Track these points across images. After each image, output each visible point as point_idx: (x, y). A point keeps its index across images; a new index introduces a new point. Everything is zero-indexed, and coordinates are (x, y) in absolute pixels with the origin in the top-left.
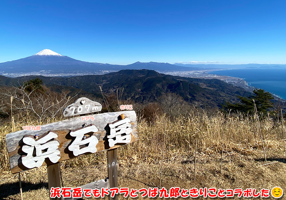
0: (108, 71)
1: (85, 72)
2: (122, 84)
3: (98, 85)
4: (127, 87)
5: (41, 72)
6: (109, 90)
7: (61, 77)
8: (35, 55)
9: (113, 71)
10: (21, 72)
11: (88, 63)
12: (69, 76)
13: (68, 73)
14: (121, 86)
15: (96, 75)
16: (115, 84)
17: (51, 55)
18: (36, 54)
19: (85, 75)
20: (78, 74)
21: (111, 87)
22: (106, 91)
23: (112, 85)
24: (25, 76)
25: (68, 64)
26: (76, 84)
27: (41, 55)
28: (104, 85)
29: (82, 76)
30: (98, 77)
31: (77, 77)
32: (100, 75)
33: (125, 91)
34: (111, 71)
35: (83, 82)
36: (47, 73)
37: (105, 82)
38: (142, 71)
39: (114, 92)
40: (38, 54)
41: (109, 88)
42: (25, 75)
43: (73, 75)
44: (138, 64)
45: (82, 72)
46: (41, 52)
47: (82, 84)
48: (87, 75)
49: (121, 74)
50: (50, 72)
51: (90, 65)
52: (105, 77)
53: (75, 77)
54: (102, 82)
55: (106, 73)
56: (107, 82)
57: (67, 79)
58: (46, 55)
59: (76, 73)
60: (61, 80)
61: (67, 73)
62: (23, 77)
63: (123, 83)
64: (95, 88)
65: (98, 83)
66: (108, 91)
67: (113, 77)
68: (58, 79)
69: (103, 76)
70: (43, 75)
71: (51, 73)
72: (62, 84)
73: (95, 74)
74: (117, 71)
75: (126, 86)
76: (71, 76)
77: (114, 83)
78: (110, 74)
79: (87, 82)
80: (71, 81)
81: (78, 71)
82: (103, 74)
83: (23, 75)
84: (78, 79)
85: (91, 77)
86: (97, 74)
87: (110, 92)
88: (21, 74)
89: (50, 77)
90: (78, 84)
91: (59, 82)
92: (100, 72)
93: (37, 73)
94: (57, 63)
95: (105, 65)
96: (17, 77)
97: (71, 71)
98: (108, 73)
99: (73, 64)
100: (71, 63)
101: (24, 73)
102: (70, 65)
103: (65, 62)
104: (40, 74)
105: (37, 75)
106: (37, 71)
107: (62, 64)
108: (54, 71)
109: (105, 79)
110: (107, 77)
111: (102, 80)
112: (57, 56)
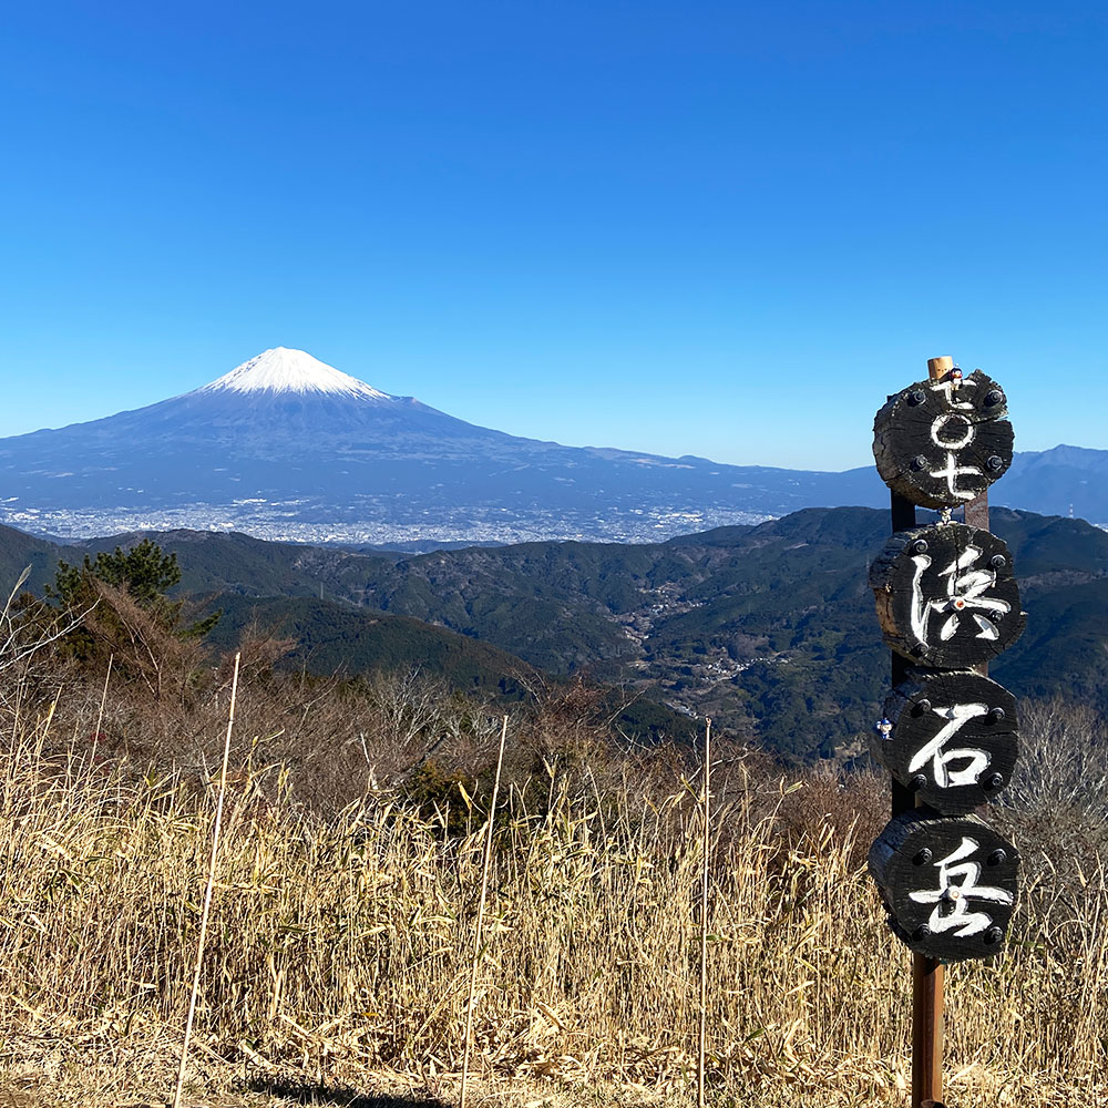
0: (695, 518)
1: (531, 517)
2: (804, 622)
3: (616, 619)
4: (842, 650)
5: (242, 511)
6: (696, 668)
7: (364, 548)
8: (210, 390)
9: (739, 518)
10: (114, 508)
11: (553, 450)
12: (423, 544)
13: (414, 522)
14: (794, 642)
15: (607, 541)
16: (748, 623)
17: (308, 392)
18: (217, 384)
19: (526, 537)
20: (483, 534)
21: (714, 642)
22: (676, 669)
23: (724, 627)
24: (141, 532)
25: (419, 456)
26: (460, 603)
27: (246, 389)
28: (659, 624)
29: (506, 551)
30: (617, 556)
31: (470, 551)
32: (634, 541)
33: (825, 679)
34: (720, 518)
35: (509, 593)
36: (279, 519)
37: (666, 599)
39: (734, 680)
40: (227, 378)
41: (696, 650)
42: (144, 527)
43: (445, 535)
45: (504, 518)
46: (245, 365)
47: (502, 609)
48: (544, 539)
49: (793, 539)
50: (298, 507)
51: (570, 465)
52: (668, 560)
53: (459, 555)
54: (647, 604)
55: (680, 533)
56: (682, 599)
57: (403, 566)
58: (280, 386)
59: (469, 526)
60: (366, 574)
61: (404, 522)
63: (809, 616)
64: (593, 644)
65: (615, 609)
66: (687, 671)
67: (733, 562)
68: (349, 561)
69: (656, 555)
70: (249, 531)
71: (306, 517)
72: (366, 601)
73: (596, 532)
74: (765, 513)
75: (830, 640)
76: (435, 543)
77: (735, 614)
78: (712, 538)
79: (538, 591)
80: (433, 581)
81: (483, 511)
82: (661, 539)
83: (127, 529)
84: (475, 568)
85: (571, 557)
86: (613, 532)
87: (700, 685)
88: (118, 515)
89: (292, 550)
90: (478, 605)
91: (352, 587)
92: (640, 518)
93: (216, 514)
94: (344, 450)
95: (679, 466)
96: (90, 540)
97: (434, 508)
98: (692, 532)
99: (452, 457)
100: (435, 449)
101: (136, 509)
102: (427, 462)
103: (400, 438)
104: (230, 525)
105: (212, 527)
106: (218, 500)
107: (376, 453)
108: (321, 506)
109: (668, 578)
110: (682, 559)
111: (645, 588)
112: (351, 396)
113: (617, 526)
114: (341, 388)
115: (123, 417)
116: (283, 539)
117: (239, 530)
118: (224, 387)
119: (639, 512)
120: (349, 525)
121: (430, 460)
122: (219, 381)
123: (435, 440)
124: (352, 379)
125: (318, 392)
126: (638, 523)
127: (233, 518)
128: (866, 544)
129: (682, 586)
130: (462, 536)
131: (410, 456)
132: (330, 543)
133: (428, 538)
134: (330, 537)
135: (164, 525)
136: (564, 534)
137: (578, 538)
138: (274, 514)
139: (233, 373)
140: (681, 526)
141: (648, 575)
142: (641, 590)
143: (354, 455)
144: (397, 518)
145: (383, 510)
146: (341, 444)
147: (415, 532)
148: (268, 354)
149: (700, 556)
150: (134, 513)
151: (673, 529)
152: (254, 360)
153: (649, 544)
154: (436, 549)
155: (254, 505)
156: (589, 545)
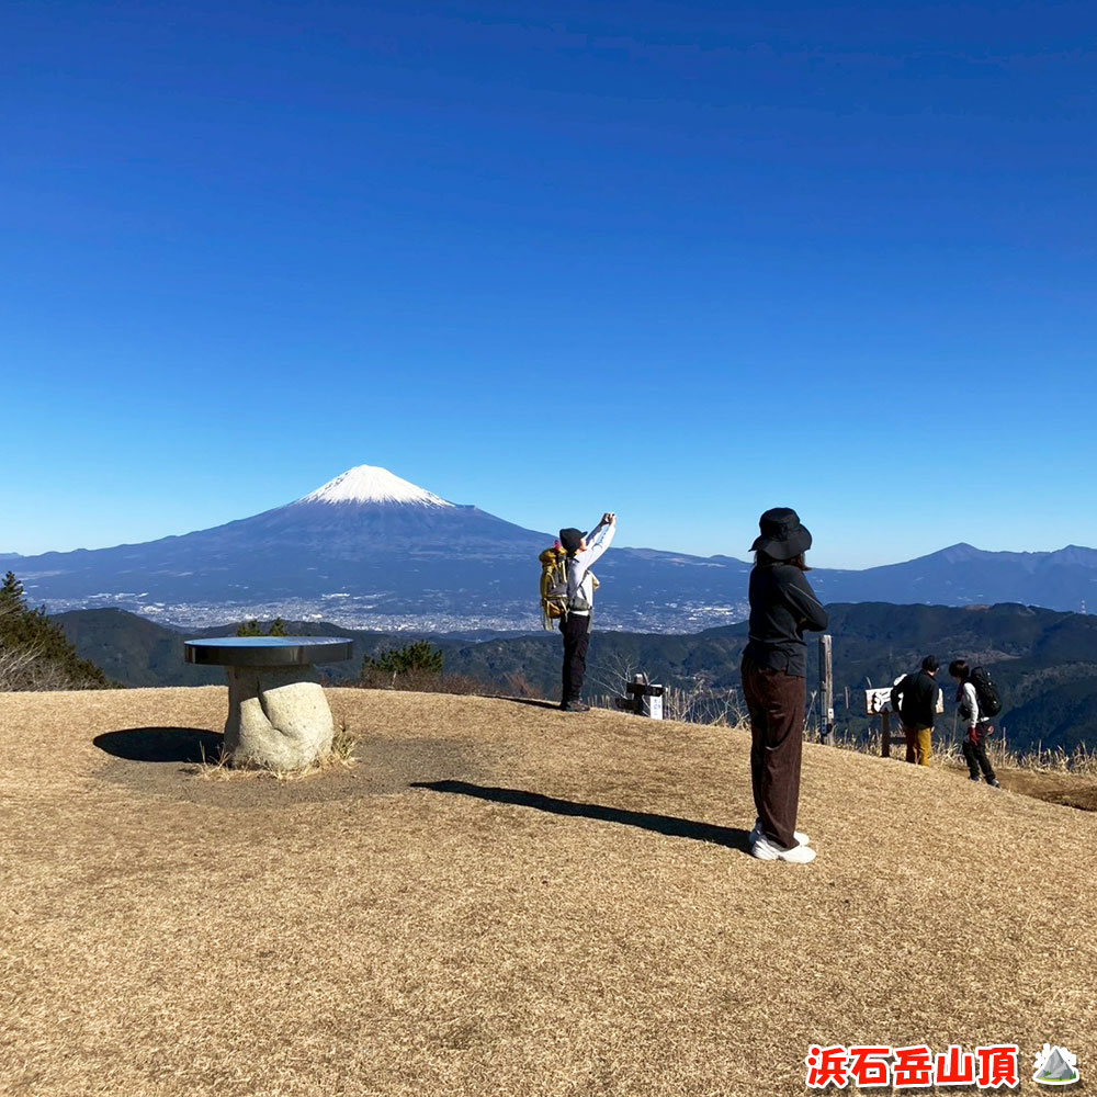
0: (725, 611)
5: (329, 604)
8: (305, 501)
10: (224, 602)
12: (483, 633)
13: (474, 614)
15: (645, 632)
17: (386, 502)
18: (311, 496)
25: (479, 556)
27: (334, 500)
30: (655, 645)
31: (524, 639)
32: (670, 631)
36: (359, 611)
38: (996, 622)
40: (319, 492)
42: (249, 618)
43: (501, 625)
44: (960, 560)
46: (335, 481)
50: (376, 601)
51: (611, 563)
53: (514, 643)
55: (712, 625)
57: (466, 653)
58: (362, 496)
59: (522, 617)
61: (466, 614)
69: (691, 645)
70: (335, 621)
71: (383, 609)
73: (635, 623)
76: (493, 632)
80: (492, 666)
82: (695, 630)
83: (234, 619)
84: (528, 655)
85: (614, 645)
86: (651, 623)
88: (228, 608)
92: (675, 611)
93: (308, 606)
94: (416, 551)
95: (710, 565)
96: (206, 629)
97: (491, 601)
98: (722, 624)
99: (508, 557)
100: (493, 550)
101: (241, 602)
102: (486, 562)
103: (462, 541)
104: (320, 616)
105: (304, 618)
106: (309, 594)
107: (442, 553)
108: (395, 599)
109: (703, 666)
110: (713, 648)
111: (682, 674)
112: (421, 506)
113: (655, 617)
114: (414, 498)
115: (234, 525)
116: (363, 628)
117: (326, 620)
118: (317, 499)
119: (674, 606)
120: (419, 615)
121: (489, 560)
122: (313, 494)
123: (492, 542)
124: (423, 490)
125: (395, 502)
126: (674, 616)
127: (322, 610)
128: (889, 637)
129: (716, 674)
130: (516, 626)
131: (472, 556)
132: (403, 631)
133: (486, 627)
134: (403, 626)
135: (265, 616)
136: (606, 625)
137: (619, 628)
138: (356, 606)
139: (324, 486)
140: (714, 619)
141: (684, 663)
142: (678, 676)
143: (424, 556)
144: (458, 611)
145: (448, 602)
146: (413, 546)
147: (476, 623)
148: (354, 471)
149: (731, 647)
150: (241, 606)
151: (705, 621)
152: (341, 476)
153: (684, 635)
154: (494, 637)
155: (339, 599)
156: (629, 635)
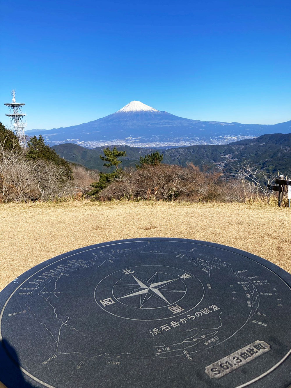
0: (235, 138)
1: (194, 139)
2: (264, 164)
3: (215, 164)
5: (127, 140)
6: (236, 175)
7: (154, 148)
8: (119, 112)
9: (247, 137)
10: (100, 140)
11: (199, 122)
12: (168, 147)
13: (166, 142)
14: (261, 168)
15: (213, 144)
17: (141, 111)
18: (120, 110)
19: (193, 144)
20: (182, 144)
21: (240, 169)
22: (231, 175)
24: (106, 146)
25: (167, 125)
26: (177, 161)
27: (127, 111)
28: (226, 165)
29: (188, 148)
30: (216, 148)
31: (179, 148)
32: (220, 144)
34: (241, 138)
35: (189, 158)
36: (135, 142)
37: (228, 158)
40: (122, 109)
41: (236, 171)
42: (106, 145)
43: (173, 144)
45: (187, 140)
46: (126, 106)
48: (197, 144)
49: (261, 142)
50: (139, 139)
51: (203, 126)
52: (228, 149)
53: (177, 149)
54: (223, 160)
55: (232, 142)
56: (232, 158)
57: (164, 152)
58: (134, 110)
59: (179, 142)
61: (163, 142)
62: (103, 147)
63: (266, 162)
65: (215, 161)
66: (234, 176)
67: (246, 149)
68: (151, 151)
69: (226, 147)
70: (129, 145)
71: (141, 141)
73: (210, 142)
74: (253, 136)
75: (271, 168)
76: (171, 147)
78: (240, 143)
79: (196, 157)
80: (171, 155)
81: (182, 138)
82: (227, 143)
84: (181, 152)
85: (204, 149)
86: (214, 142)
87: (237, 179)
88: (100, 142)
89: (138, 149)
90: (181, 161)
92: (221, 139)
93: (121, 141)
94: (149, 125)
95: (231, 125)
96: (95, 148)
97: (170, 138)
98: (234, 141)
99: (175, 125)
100: (170, 123)
101: (104, 140)
102: (168, 127)
103: (162, 121)
104: (124, 144)
105: (121, 144)
106: (121, 138)
107: (156, 125)
108: (144, 138)
109: (229, 153)
110: (232, 148)
111: (223, 156)
112: (150, 112)
113: (215, 141)
114: (148, 110)
115: (100, 120)
116: (136, 147)
117: (126, 145)
118: (122, 111)
119: (221, 137)
120: (151, 143)
121: (169, 126)
123: (170, 121)
124: (151, 107)
125: (143, 111)
126: (221, 140)
127: (125, 142)
128: (281, 143)
129: (232, 155)
130: (177, 144)
131: (165, 126)
132: (147, 147)
133: (169, 145)
134: (147, 146)
135: (110, 144)
136: (202, 143)
137: (206, 144)
138: (134, 141)
139: (124, 107)
140: (232, 140)
141: (223, 153)
142: (222, 156)
143: (152, 126)
144: (161, 141)
145: (158, 139)
146: (149, 123)
147: (166, 144)
148: (132, 102)
149: (237, 147)
150: (104, 141)
151: (230, 141)
152: (128, 104)
153: (224, 145)
154: (171, 148)
155: (129, 139)
156: (208, 146)
